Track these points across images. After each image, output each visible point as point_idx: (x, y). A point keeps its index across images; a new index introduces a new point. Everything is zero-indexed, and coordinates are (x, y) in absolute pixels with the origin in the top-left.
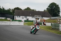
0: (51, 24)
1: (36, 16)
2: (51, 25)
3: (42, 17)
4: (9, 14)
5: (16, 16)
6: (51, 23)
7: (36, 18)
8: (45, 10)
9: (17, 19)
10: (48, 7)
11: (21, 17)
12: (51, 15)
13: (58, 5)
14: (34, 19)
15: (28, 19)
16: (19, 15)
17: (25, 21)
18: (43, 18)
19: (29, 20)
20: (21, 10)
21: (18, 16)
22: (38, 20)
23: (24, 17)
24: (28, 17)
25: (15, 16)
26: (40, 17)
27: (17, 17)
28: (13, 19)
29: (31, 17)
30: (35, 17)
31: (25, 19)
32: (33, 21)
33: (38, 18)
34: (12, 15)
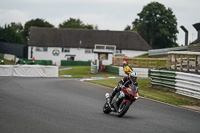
0: (150, 72)
1: (98, 48)
2: (149, 75)
3: (120, 48)
4: (10, 42)
5: (35, 48)
6: (147, 70)
7: (99, 53)
8: (129, 27)
9: (37, 58)
10: (138, 17)
11: (50, 50)
12: (148, 42)
13: (170, 11)
14: (92, 57)
15: (72, 58)
16: (43, 44)
17: (64, 63)
18: (124, 52)
19: (76, 59)
20: (51, 26)
21: (41, 49)
22: (107, 58)
23: (60, 49)
24: (73, 51)
25: (30, 48)
26: (113, 49)
27: (38, 50)
28: (24, 57)
29: (84, 50)
30: (95, 50)
31: (63, 56)
32: (88, 63)
33: (107, 54)
34: (21, 43)
